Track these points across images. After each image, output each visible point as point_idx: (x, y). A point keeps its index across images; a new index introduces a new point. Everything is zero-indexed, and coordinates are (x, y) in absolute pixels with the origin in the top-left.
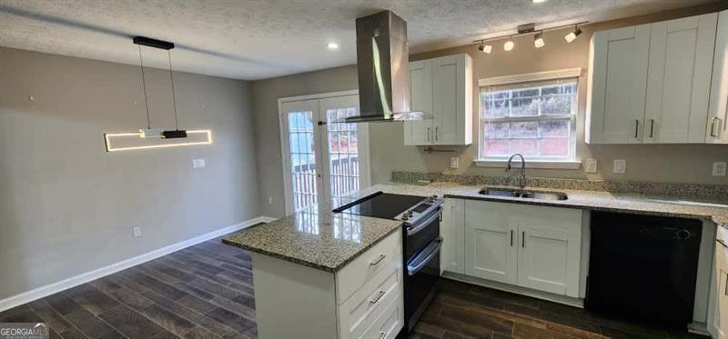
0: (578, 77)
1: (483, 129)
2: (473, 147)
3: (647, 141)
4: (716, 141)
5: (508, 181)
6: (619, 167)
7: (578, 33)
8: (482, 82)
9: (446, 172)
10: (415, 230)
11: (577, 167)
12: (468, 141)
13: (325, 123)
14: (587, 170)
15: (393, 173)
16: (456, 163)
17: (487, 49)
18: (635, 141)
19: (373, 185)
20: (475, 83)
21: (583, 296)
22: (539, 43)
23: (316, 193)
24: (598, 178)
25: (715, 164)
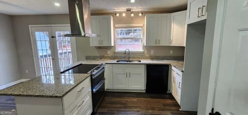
0: (142, 27)
1: (117, 41)
2: (114, 47)
3: (158, 45)
4: (171, 45)
5: (125, 57)
6: (152, 52)
7: (142, 14)
8: (116, 26)
9: (106, 56)
10: (95, 76)
11: (143, 52)
12: (113, 45)
13: (55, 37)
14: (145, 53)
15: (86, 56)
16: (109, 52)
17: (118, 15)
18: (156, 45)
19: (78, 61)
20: (114, 26)
21: (145, 89)
22: (132, 15)
23: (52, 66)
24: (147, 56)
25: (171, 51)
